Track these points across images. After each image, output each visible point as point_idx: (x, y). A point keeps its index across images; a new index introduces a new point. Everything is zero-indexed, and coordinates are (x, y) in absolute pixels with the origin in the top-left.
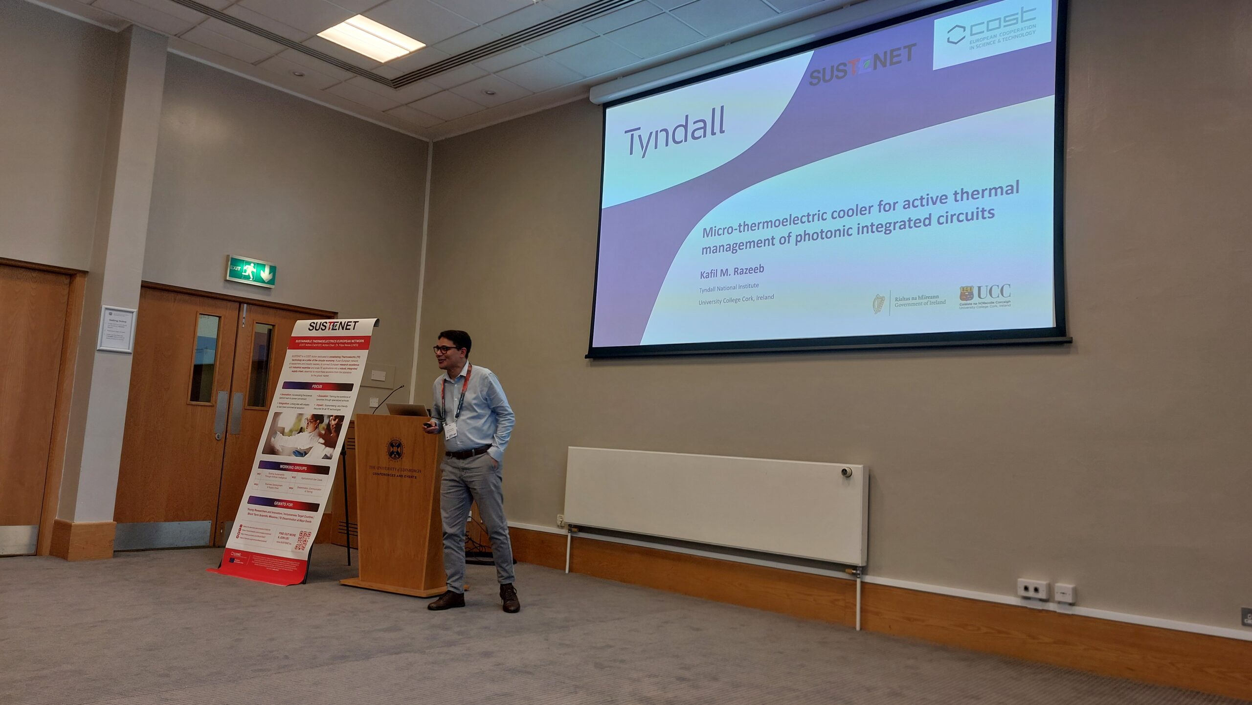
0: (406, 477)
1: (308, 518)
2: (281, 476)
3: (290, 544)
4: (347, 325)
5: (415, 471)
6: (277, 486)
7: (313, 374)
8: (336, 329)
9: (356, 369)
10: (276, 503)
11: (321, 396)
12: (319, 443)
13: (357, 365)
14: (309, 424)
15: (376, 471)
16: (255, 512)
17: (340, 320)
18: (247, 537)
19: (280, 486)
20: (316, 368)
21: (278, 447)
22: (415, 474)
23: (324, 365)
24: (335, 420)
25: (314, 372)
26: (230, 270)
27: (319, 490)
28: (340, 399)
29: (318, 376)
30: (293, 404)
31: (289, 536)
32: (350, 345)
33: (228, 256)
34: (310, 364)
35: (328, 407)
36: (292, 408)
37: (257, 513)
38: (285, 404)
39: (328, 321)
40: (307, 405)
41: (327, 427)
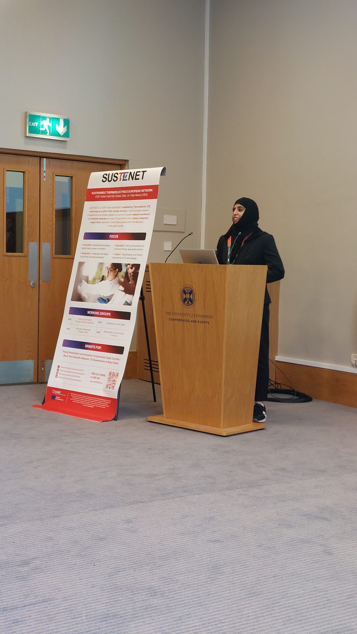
0: (199, 322)
1: (115, 360)
2: (88, 321)
3: (101, 383)
4: (136, 175)
5: (207, 317)
6: (86, 331)
7: (109, 224)
8: (126, 180)
9: (147, 218)
10: (87, 346)
11: (118, 246)
12: (119, 290)
13: (148, 214)
14: (110, 272)
15: (171, 317)
16: (69, 354)
17: (129, 171)
18: (64, 376)
19: (89, 330)
20: (111, 219)
21: (84, 294)
22: (207, 320)
23: (119, 215)
24: (132, 268)
25: (110, 222)
26: (29, 126)
27: (122, 334)
28: (135, 248)
29: (114, 226)
30: (94, 254)
31: (99, 376)
32: (140, 195)
33: (26, 113)
34: (106, 215)
35: (125, 256)
36: (94, 257)
37: (71, 355)
38: (87, 254)
39: (119, 172)
40: (107, 254)
41: (125, 275)
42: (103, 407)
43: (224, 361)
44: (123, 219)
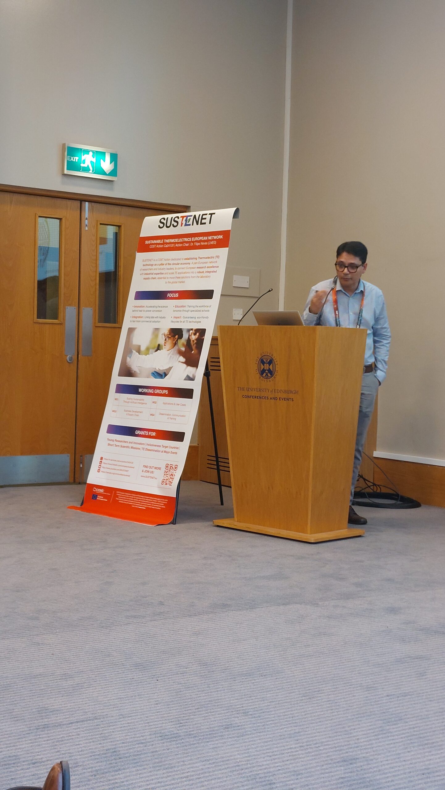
0: (281, 399)
1: (174, 449)
2: (140, 401)
3: (156, 478)
4: (202, 219)
5: (291, 392)
6: (137, 413)
7: (167, 280)
8: (190, 225)
9: (216, 272)
10: (137, 432)
11: (178, 307)
12: (179, 362)
13: (216, 267)
14: (167, 339)
15: (245, 393)
16: (116, 443)
17: (193, 214)
18: (109, 471)
19: (140, 412)
20: (170, 274)
21: (135, 368)
22: (291, 396)
23: (179, 269)
24: (195, 334)
25: (168, 278)
26: (67, 161)
27: (183, 416)
28: (198, 309)
29: (173, 283)
30: (147, 317)
31: (153, 470)
32: (206, 243)
33: (64, 145)
34: (163, 269)
35: (187, 319)
36: (147, 322)
37: (118, 443)
38: (139, 317)
39: (180, 215)
40: (163, 318)
41: (187, 343)
42: (158, 508)
43: (312, 448)
44: (185, 273)
